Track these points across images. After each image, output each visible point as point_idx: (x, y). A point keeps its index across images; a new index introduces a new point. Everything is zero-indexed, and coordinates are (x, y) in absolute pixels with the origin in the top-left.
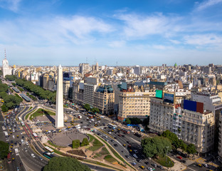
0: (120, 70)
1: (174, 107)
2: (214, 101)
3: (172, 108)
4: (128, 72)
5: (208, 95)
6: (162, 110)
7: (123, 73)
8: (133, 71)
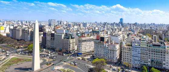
0: (75, 24)
1: (104, 43)
2: (119, 38)
3: (104, 44)
4: (80, 25)
5: (117, 36)
6: (100, 46)
7: (77, 26)
8: (82, 25)
